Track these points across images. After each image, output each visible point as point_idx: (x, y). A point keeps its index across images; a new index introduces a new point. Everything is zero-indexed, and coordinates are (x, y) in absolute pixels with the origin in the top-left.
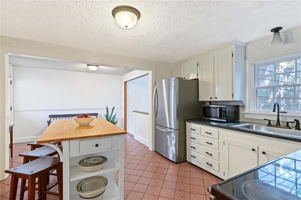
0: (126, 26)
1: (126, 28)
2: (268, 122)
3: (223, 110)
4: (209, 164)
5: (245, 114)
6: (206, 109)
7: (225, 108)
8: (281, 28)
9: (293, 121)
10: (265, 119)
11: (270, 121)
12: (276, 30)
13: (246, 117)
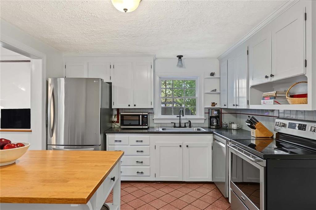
0: (126, 10)
1: (126, 12)
2: (173, 124)
3: (145, 117)
4: (139, 172)
5: (154, 120)
6: (124, 117)
7: (147, 115)
8: (182, 56)
9: (188, 122)
10: (172, 123)
11: (175, 123)
12: (180, 57)
13: (155, 122)
